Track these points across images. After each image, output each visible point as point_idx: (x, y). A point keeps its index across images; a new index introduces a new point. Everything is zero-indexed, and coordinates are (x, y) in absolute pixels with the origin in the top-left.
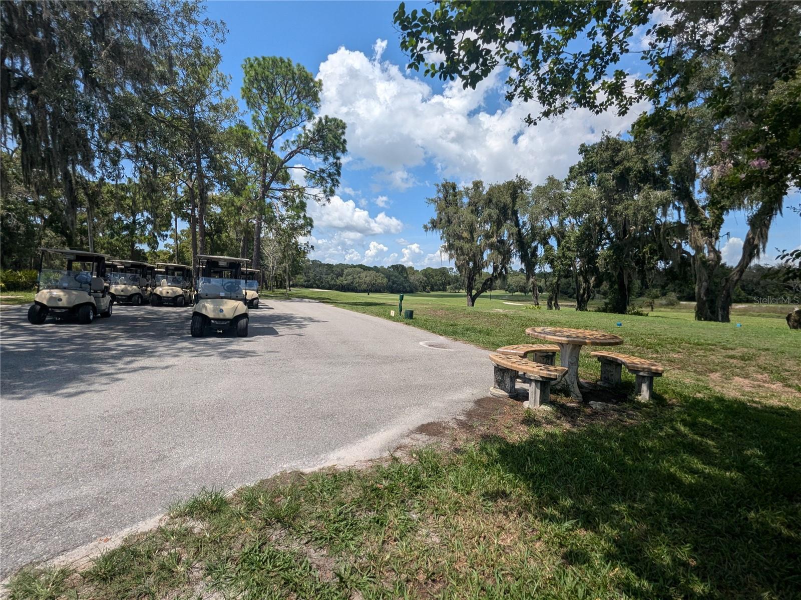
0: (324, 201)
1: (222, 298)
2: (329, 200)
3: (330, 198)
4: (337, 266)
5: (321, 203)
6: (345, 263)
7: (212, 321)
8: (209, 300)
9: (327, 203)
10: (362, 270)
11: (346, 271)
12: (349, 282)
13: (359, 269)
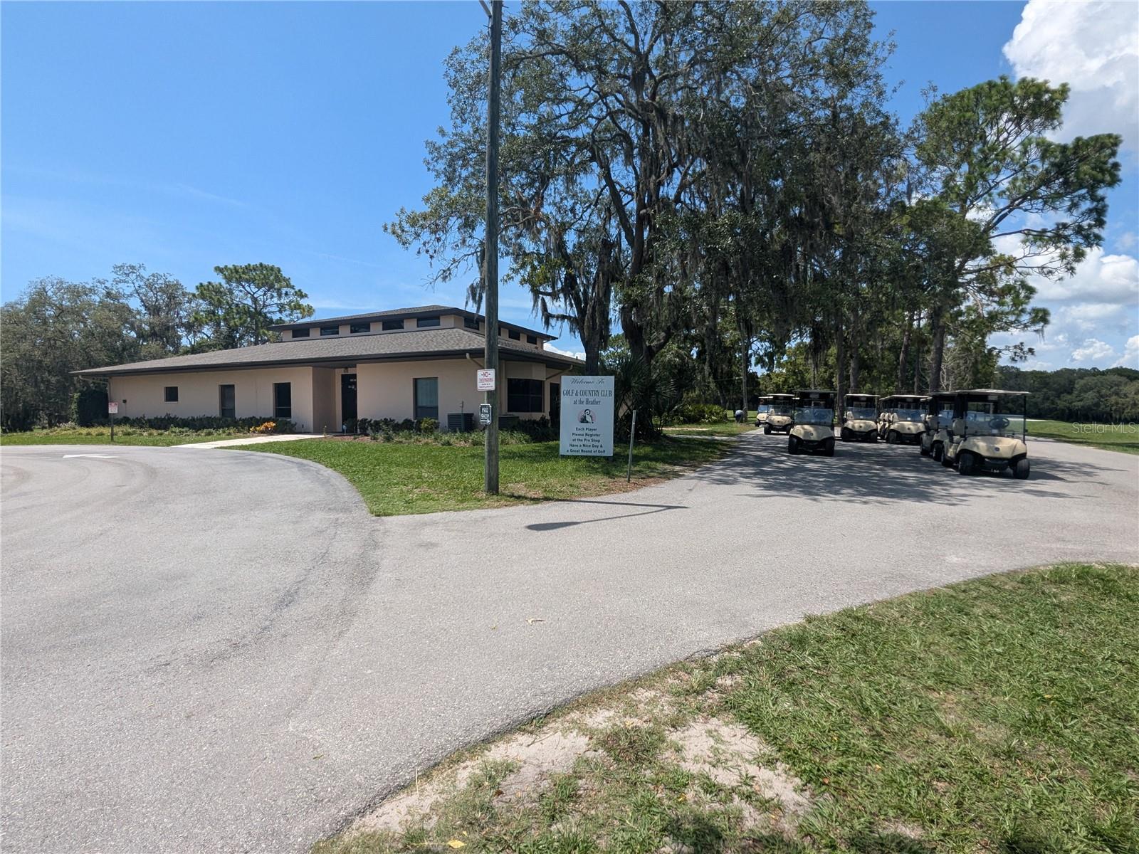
0: (1062, 273)
1: (994, 435)
2: (1072, 270)
3: (1075, 265)
4: (1058, 374)
5: (1055, 277)
6: (1075, 366)
7: (987, 460)
8: (979, 438)
9: (1067, 276)
10: (1124, 379)
11: (1079, 384)
12: (1089, 403)
13: (1116, 378)
